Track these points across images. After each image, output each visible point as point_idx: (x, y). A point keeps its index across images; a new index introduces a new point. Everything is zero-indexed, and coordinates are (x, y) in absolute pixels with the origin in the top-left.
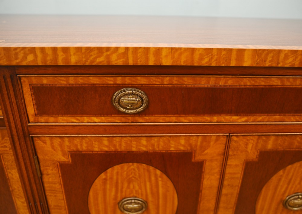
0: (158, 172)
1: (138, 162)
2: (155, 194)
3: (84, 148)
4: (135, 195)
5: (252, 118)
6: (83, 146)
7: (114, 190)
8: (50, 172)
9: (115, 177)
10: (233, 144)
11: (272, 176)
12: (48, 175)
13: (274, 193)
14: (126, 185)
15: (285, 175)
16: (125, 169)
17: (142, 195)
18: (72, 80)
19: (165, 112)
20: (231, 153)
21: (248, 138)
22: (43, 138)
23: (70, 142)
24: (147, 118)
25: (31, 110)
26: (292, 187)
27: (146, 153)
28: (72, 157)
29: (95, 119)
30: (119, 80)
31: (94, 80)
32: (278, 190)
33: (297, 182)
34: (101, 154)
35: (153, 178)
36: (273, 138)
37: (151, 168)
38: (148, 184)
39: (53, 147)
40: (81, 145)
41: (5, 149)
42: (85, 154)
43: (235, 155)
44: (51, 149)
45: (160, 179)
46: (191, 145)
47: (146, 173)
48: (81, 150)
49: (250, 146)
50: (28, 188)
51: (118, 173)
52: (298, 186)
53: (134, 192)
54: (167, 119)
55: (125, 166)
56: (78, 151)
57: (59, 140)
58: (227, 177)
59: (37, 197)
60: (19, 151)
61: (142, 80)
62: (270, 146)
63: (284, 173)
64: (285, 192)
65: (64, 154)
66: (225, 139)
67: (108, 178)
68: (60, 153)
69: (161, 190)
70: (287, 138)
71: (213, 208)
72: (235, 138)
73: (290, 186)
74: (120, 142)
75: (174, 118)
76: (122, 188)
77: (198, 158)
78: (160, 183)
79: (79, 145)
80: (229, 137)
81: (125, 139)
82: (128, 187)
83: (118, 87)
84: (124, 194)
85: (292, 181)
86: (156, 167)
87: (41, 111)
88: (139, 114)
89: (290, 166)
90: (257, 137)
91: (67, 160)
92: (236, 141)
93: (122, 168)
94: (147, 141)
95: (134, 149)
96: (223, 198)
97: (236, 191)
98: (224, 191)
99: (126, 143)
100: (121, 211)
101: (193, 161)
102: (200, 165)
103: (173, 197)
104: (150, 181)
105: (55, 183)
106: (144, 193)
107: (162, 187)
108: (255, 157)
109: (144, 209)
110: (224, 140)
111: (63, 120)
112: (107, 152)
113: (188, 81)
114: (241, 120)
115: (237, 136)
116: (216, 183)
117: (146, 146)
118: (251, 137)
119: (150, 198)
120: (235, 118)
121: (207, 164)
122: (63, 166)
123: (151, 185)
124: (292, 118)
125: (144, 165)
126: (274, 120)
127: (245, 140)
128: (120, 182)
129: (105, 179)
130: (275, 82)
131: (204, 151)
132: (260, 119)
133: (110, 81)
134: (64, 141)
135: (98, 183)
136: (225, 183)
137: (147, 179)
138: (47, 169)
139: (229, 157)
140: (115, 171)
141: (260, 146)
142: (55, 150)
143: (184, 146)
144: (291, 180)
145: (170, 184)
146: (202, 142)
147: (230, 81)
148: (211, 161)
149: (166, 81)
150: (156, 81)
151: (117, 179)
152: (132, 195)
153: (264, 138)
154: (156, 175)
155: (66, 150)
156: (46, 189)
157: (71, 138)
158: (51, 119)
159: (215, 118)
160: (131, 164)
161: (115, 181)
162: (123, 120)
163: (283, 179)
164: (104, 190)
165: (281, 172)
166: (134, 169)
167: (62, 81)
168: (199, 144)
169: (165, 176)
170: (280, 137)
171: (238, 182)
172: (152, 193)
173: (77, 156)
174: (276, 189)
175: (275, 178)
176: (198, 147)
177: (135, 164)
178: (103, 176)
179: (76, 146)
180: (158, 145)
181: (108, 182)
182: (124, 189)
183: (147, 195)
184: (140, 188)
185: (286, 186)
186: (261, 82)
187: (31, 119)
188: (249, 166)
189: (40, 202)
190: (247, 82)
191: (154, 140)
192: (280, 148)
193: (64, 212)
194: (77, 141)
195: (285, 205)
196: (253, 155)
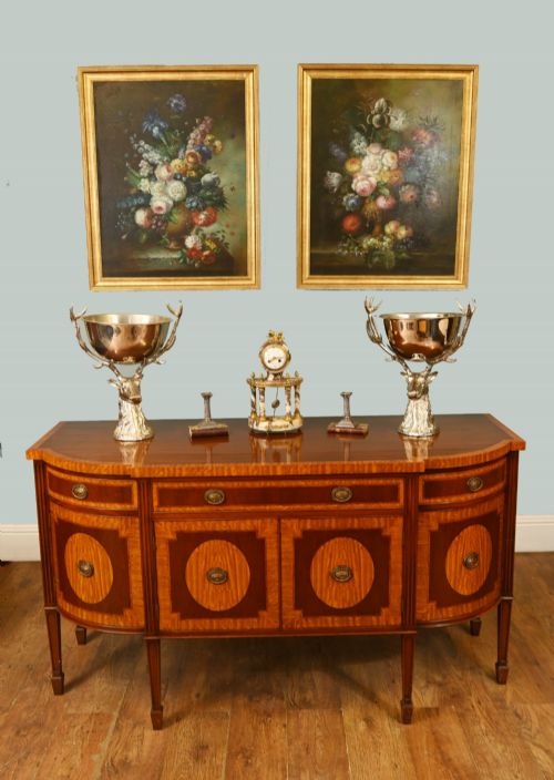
0: (234, 547)
1: (220, 539)
2: (234, 566)
3: (186, 529)
4: (219, 566)
5: (292, 507)
6: (185, 526)
7: (204, 561)
8: (161, 547)
9: (205, 551)
10: (282, 526)
11: (316, 551)
12: (160, 549)
13: (322, 567)
14: (212, 558)
15: (325, 551)
16: (212, 544)
18: (181, 485)
19: (236, 504)
20: (282, 532)
21: (292, 520)
22: (160, 522)
23: (177, 524)
24: (225, 507)
25: (155, 503)
26: (334, 562)
27: (225, 532)
29: (193, 508)
30: (208, 485)
31: (194, 485)
32: (324, 564)
33: (337, 557)
34: (196, 533)
35: (231, 552)
36: (309, 521)
37: (229, 544)
38: (228, 557)
39: (166, 528)
42: (186, 533)
43: (285, 534)
44: (164, 530)
45: (236, 553)
46: (254, 526)
47: (226, 548)
48: (183, 530)
49: (295, 526)
51: (207, 548)
52: (339, 560)
53: (218, 563)
55: (212, 542)
56: (181, 531)
57: (170, 523)
58: (283, 550)
61: (221, 484)
62: (309, 527)
63: (325, 548)
64: (330, 565)
65: (172, 532)
66: (277, 521)
67: (200, 552)
68: (170, 533)
69: (237, 563)
73: (333, 560)
74: (209, 524)
75: (241, 508)
77: (260, 535)
78: (236, 556)
79: (182, 527)
80: (279, 520)
81: (212, 522)
82: (214, 559)
83: (207, 489)
84: (211, 565)
85: (333, 555)
86: (233, 543)
87: (161, 504)
88: (220, 505)
89: (327, 543)
90: (297, 520)
91: (174, 538)
92: (284, 523)
93: (210, 544)
94: (226, 523)
95: (217, 529)
96: (283, 571)
97: (292, 563)
98: (283, 564)
99: (212, 525)
100: (209, 581)
101: (257, 538)
102: (262, 541)
103: (246, 569)
104: (229, 554)
105: (164, 556)
106: (225, 565)
107: (238, 560)
109: (225, 579)
110: (275, 522)
111: (174, 509)
112: (200, 531)
113: (248, 484)
114: (285, 508)
115: (284, 520)
116: (276, 557)
117: (225, 527)
118: (294, 520)
119: (230, 569)
120: (280, 506)
121: (267, 540)
122: (170, 543)
123: (230, 558)
124: (319, 506)
125: (225, 541)
126: (307, 507)
127: (290, 522)
128: (208, 555)
129: (198, 553)
130: (302, 483)
131: (264, 530)
132: (297, 507)
133: (203, 485)
134: (173, 524)
135: (193, 556)
136: (283, 556)
137: (227, 553)
138: (159, 545)
139: (282, 535)
140: (205, 545)
141: (301, 526)
142: (166, 530)
143: (250, 527)
144: (331, 554)
145: (243, 557)
146: (261, 524)
147: (273, 484)
148: (270, 538)
149: (236, 484)
150: (229, 485)
151: (206, 553)
152: (216, 566)
153: (303, 520)
154: (233, 549)
155: (174, 530)
156: (157, 561)
157: (178, 522)
158: (167, 509)
159: (268, 507)
160: (215, 540)
163: (325, 553)
164: (197, 563)
165: (322, 547)
166: (218, 545)
167: (176, 486)
168: (259, 525)
169: (239, 551)
171: (292, 556)
172: (231, 565)
173: (182, 535)
174: (322, 562)
175: (319, 553)
176: (259, 527)
177: (219, 541)
178: (197, 550)
179: (180, 527)
180: (233, 526)
181: (200, 555)
182: (211, 561)
183: (227, 566)
184: (222, 561)
185: (329, 560)
186: (293, 484)
187: (155, 509)
188: (297, 542)
190: (284, 484)
191: (230, 523)
192: (316, 528)
193: (168, 582)
194: (182, 524)
195: (333, 576)
196: (299, 534)
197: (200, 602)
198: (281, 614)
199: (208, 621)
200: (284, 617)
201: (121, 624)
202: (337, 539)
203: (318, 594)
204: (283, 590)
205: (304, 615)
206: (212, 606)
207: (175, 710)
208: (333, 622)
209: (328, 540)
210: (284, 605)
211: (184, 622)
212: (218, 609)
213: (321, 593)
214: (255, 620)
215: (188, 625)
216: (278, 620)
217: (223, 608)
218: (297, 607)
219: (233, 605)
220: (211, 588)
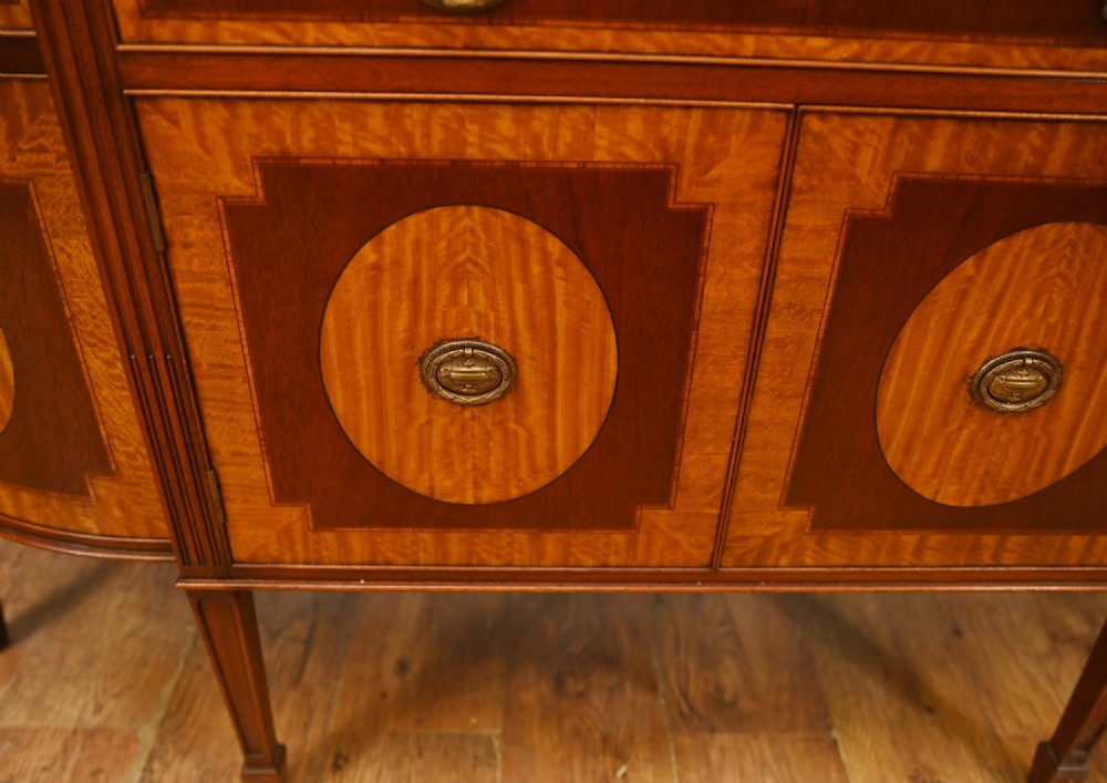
0: (554, 245)
1: (484, 204)
2: (545, 332)
3: (307, 146)
4: (475, 330)
5: (877, 47)
7: (405, 306)
8: (193, 234)
9: (409, 260)
10: (807, 146)
11: (939, 280)
12: (187, 245)
13: (944, 346)
14: (444, 292)
15: (980, 280)
16: (444, 228)
17: (499, 330)
19: (578, 11)
20: (798, 181)
21: (861, 124)
22: (169, 105)
23: (258, 118)
24: (516, 31)
26: (1002, 328)
27: (512, 170)
28: (265, 180)
29: (341, 31)
32: (958, 333)
33: (1022, 308)
34: (363, 169)
35: (536, 269)
36: (945, 131)
37: (530, 228)
38: (519, 289)
39: (202, 138)
40: (297, 134)
41: (42, 158)
42: (308, 169)
43: (812, 189)
44: (195, 148)
45: (558, 271)
46: (663, 144)
47: (514, 247)
48: (294, 150)
49: (866, 157)
50: (124, 295)
51: (417, 243)
52: (1025, 323)
53: (473, 318)
54: (586, 38)
55: (443, 215)
56: (285, 155)
57: (221, 112)
58: (785, 272)
59: (153, 330)
60: (90, 151)
62: (934, 162)
63: (978, 268)
64: (979, 343)
66: (782, 125)
67: (386, 263)
68: (226, 164)
69: (562, 316)
70: (996, 134)
71: (734, 394)
72: (814, 124)
73: (998, 322)
74: (426, 123)
75: (607, 37)
76: (433, 302)
77: (687, 193)
78: (560, 287)
79: (288, 132)
80: (794, 119)
81: (443, 111)
82: (453, 300)
84: (438, 325)
85: (1006, 301)
86: (546, 226)
88: (490, 16)
89: (999, 244)
90: (890, 122)
91: (250, 191)
92: (818, 137)
93: (433, 226)
94: (517, 121)
95: (473, 152)
96: (770, 356)
97: (814, 329)
98: (774, 329)
99: (445, 127)
100: (430, 389)
101: (671, 205)
102: (695, 222)
103: (604, 345)
104: (526, 277)
105: (210, 280)
106: (506, 324)
107: (566, 302)
108: (882, 203)
109: (505, 385)
110: (775, 128)
111: (235, 35)
112: (382, 160)
114: (837, 53)
115: (822, 115)
116: (746, 298)
117: (513, 143)
118: (872, 123)
119: (526, 346)
120: (817, 43)
121: (719, 219)
122: (235, 214)
123: (529, 292)
124: (1016, 53)
125: (507, 215)
126: (953, 57)
127: (848, 133)
128: (424, 277)
129: (377, 267)
131: (708, 169)
132: (905, 53)
134: (237, 117)
135: (352, 280)
136: (780, 296)
137: (515, 272)
138: (182, 225)
139: (795, 198)
140: (408, 236)
141: (899, 161)
142: (208, 151)
143: (641, 146)
144: (1001, 295)
145: (592, 293)
146: (702, 135)
148: (733, 208)
151: (417, 268)
152: (465, 330)
153: (915, 127)
154: (545, 255)
155: (246, 149)
156: (184, 299)
157: (261, 105)
158: (196, 30)
159: (749, 43)
160: (461, 209)
161: (408, 274)
162: (438, 36)
163: (975, 293)
164: (374, 307)
165: (968, 266)
166: (473, 232)
168: (691, 140)
169: (574, 262)
170: (971, 128)
171: (820, 298)
172: (533, 327)
173: (282, 173)
174: (949, 329)
175: (946, 289)
176: (689, 151)
177: (477, 211)
178: (368, 253)
179: (279, 135)
180: (555, 138)
181: (386, 277)
182: (440, 307)
183: (514, 332)
184: (494, 306)
185: (982, 319)
187: (128, 29)
188: (859, 233)
189: (165, 352)
191: (541, 121)
192: (969, 171)
193: (244, 389)
194: (281, 118)
195: (977, 390)
196: (876, 195)
197: (391, 472)
198: (722, 522)
199: (426, 536)
200: (736, 530)
201: (90, 524)
202: (1050, 231)
203: (892, 456)
204: (753, 437)
205: (814, 527)
206: (444, 484)
207: (332, 728)
208: (919, 551)
209: (1007, 231)
210: (746, 490)
211: (329, 536)
212: (469, 499)
213: (907, 450)
214: (619, 538)
215: (345, 546)
216: (706, 537)
217: (488, 495)
218: (794, 496)
219: (533, 485)
220: (441, 422)
